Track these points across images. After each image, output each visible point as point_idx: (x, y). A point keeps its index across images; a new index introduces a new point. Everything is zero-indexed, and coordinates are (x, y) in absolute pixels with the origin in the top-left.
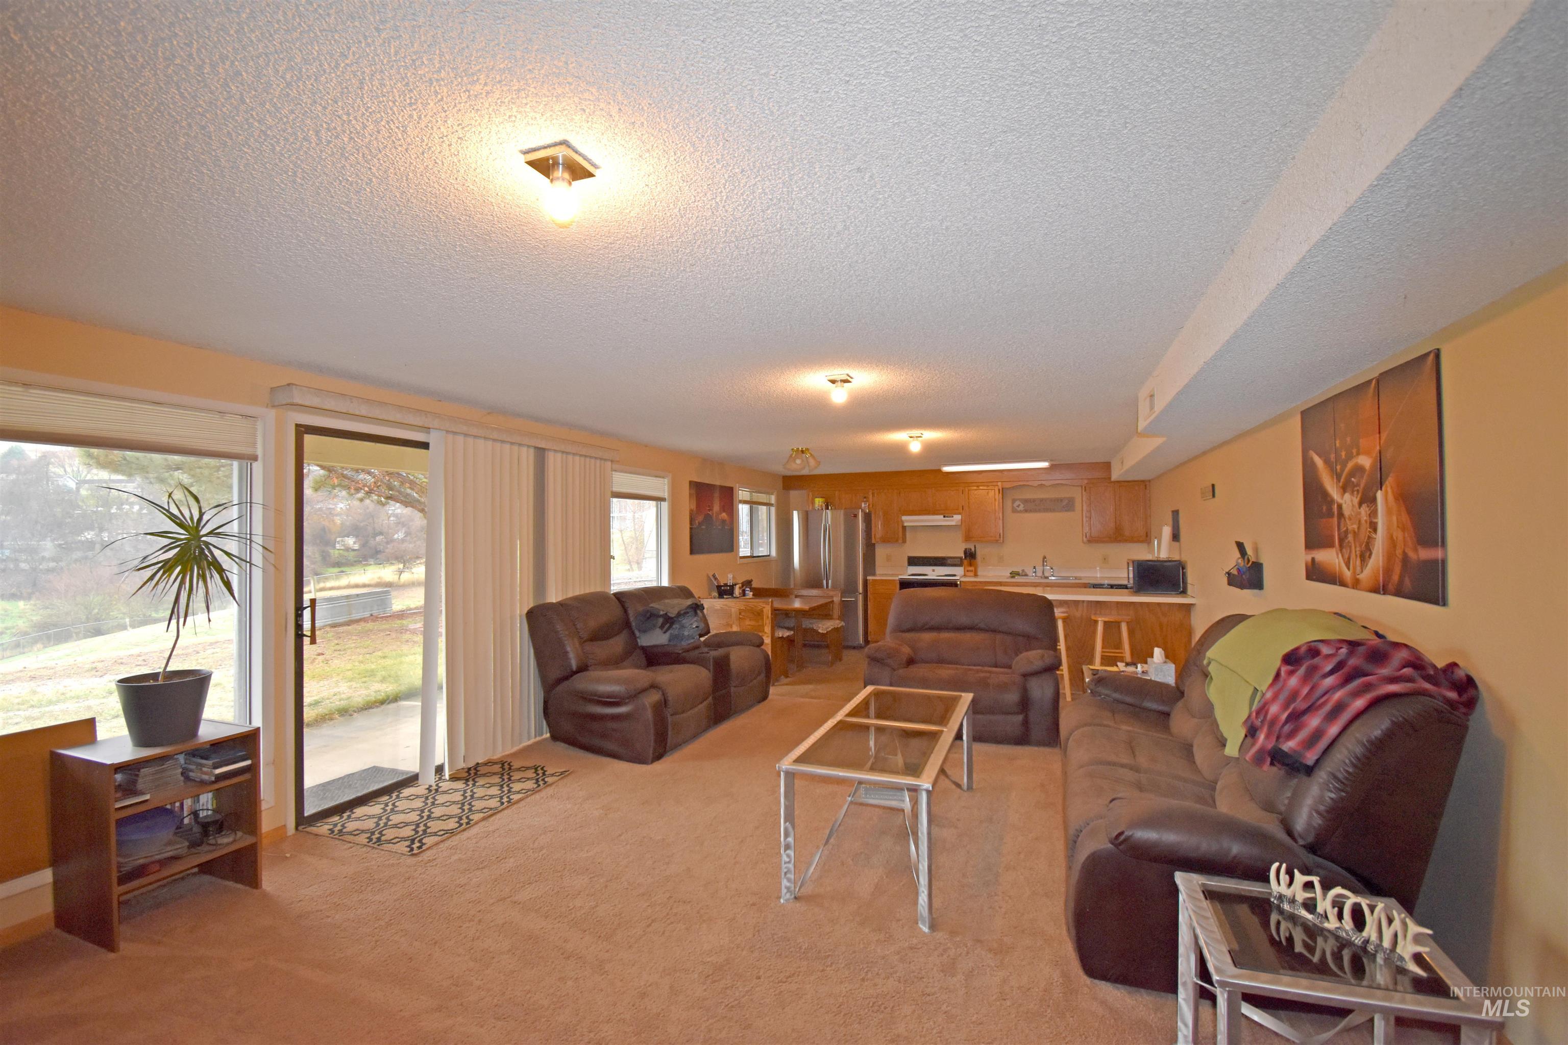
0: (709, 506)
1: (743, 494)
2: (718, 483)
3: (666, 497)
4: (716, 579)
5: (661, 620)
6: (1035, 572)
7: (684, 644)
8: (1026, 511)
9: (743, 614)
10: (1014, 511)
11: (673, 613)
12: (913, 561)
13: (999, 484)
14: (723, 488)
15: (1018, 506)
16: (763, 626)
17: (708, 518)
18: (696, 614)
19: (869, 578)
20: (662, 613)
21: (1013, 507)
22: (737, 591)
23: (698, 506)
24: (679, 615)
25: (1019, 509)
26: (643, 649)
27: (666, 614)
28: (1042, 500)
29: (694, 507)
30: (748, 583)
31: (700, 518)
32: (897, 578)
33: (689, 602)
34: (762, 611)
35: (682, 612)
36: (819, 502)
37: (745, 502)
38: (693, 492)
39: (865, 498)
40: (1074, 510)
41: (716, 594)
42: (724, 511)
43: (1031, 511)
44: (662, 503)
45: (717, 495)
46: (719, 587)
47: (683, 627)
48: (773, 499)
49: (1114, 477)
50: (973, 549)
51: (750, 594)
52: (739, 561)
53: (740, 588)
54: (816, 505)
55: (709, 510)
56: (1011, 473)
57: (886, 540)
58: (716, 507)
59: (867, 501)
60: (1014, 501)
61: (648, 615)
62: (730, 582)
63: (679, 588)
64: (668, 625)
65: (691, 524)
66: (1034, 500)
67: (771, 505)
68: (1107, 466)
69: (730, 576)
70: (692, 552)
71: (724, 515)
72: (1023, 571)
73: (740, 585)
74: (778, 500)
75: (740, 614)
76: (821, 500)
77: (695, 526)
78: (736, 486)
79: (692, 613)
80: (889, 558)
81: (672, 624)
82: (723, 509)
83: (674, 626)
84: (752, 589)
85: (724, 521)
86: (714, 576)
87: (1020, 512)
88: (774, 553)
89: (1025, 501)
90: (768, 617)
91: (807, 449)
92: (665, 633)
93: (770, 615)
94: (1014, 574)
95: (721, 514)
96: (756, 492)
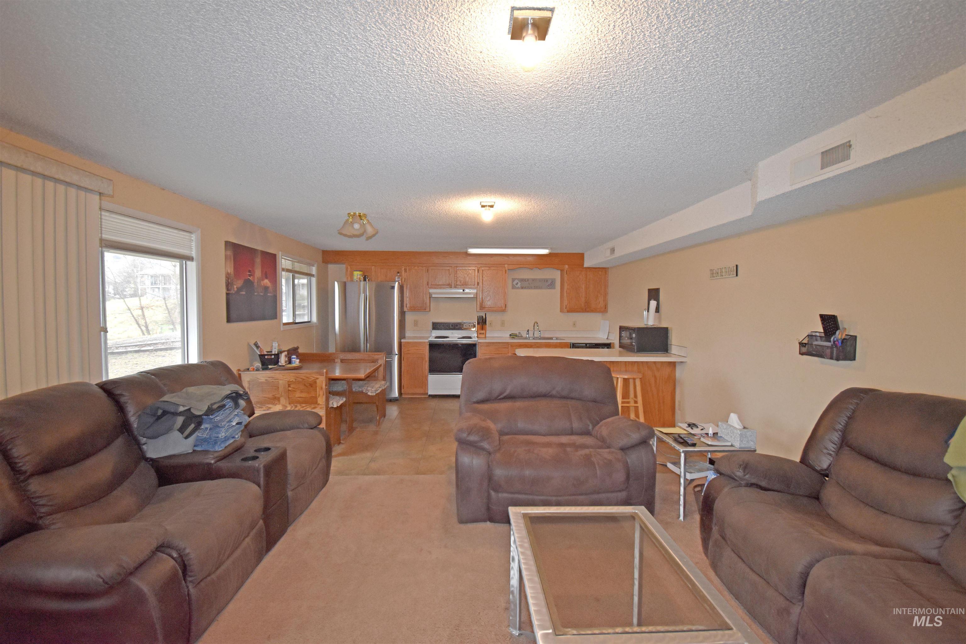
0: (250, 271)
1: (284, 263)
2: (260, 248)
3: (194, 254)
4: (258, 347)
5: (180, 420)
6: (528, 334)
7: (220, 448)
8: (522, 288)
9: (292, 386)
10: (514, 287)
11: (199, 409)
12: (436, 326)
13: (506, 265)
14: (265, 254)
15: (517, 284)
16: (316, 398)
17: (248, 284)
18: (237, 405)
19: (402, 341)
20: (181, 409)
21: (513, 285)
22: (283, 360)
23: (235, 268)
24: (210, 411)
25: (517, 286)
26: (153, 462)
27: (189, 409)
28: (533, 280)
29: (231, 270)
30: (293, 351)
31: (238, 283)
32: (427, 341)
33: (228, 389)
34: (316, 382)
35: (215, 406)
36: (357, 275)
37: (288, 271)
38: (230, 253)
39: (398, 272)
40: (554, 288)
41: (258, 364)
42: (267, 278)
43: (525, 288)
44: (189, 263)
45: (258, 260)
46: (262, 356)
47: (216, 427)
48: (314, 270)
49: (586, 265)
50: (484, 317)
51: (296, 362)
52: (282, 328)
53: (286, 356)
54: (355, 278)
55: (250, 276)
56: (515, 258)
57: (414, 309)
58: (258, 273)
59: (400, 276)
60: (513, 280)
61: (160, 412)
62: (275, 351)
63: (213, 364)
64: (193, 426)
65: (228, 289)
66: (528, 280)
67: (313, 276)
68: (581, 256)
69: (275, 345)
70: (229, 320)
71: (266, 282)
72: (519, 333)
73: (286, 353)
74: (318, 271)
75: (289, 386)
76: (359, 273)
77: (232, 292)
78: (279, 255)
79: (229, 403)
80: (416, 323)
81: (199, 425)
82: (265, 275)
83: (203, 427)
84: (299, 356)
85: (266, 288)
86: (256, 345)
87: (518, 288)
88: (314, 319)
89: (522, 280)
90: (322, 388)
91: (365, 215)
92: (186, 438)
93: (324, 386)
94: (512, 336)
95: (263, 280)
96: (298, 262)
